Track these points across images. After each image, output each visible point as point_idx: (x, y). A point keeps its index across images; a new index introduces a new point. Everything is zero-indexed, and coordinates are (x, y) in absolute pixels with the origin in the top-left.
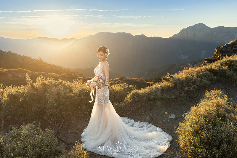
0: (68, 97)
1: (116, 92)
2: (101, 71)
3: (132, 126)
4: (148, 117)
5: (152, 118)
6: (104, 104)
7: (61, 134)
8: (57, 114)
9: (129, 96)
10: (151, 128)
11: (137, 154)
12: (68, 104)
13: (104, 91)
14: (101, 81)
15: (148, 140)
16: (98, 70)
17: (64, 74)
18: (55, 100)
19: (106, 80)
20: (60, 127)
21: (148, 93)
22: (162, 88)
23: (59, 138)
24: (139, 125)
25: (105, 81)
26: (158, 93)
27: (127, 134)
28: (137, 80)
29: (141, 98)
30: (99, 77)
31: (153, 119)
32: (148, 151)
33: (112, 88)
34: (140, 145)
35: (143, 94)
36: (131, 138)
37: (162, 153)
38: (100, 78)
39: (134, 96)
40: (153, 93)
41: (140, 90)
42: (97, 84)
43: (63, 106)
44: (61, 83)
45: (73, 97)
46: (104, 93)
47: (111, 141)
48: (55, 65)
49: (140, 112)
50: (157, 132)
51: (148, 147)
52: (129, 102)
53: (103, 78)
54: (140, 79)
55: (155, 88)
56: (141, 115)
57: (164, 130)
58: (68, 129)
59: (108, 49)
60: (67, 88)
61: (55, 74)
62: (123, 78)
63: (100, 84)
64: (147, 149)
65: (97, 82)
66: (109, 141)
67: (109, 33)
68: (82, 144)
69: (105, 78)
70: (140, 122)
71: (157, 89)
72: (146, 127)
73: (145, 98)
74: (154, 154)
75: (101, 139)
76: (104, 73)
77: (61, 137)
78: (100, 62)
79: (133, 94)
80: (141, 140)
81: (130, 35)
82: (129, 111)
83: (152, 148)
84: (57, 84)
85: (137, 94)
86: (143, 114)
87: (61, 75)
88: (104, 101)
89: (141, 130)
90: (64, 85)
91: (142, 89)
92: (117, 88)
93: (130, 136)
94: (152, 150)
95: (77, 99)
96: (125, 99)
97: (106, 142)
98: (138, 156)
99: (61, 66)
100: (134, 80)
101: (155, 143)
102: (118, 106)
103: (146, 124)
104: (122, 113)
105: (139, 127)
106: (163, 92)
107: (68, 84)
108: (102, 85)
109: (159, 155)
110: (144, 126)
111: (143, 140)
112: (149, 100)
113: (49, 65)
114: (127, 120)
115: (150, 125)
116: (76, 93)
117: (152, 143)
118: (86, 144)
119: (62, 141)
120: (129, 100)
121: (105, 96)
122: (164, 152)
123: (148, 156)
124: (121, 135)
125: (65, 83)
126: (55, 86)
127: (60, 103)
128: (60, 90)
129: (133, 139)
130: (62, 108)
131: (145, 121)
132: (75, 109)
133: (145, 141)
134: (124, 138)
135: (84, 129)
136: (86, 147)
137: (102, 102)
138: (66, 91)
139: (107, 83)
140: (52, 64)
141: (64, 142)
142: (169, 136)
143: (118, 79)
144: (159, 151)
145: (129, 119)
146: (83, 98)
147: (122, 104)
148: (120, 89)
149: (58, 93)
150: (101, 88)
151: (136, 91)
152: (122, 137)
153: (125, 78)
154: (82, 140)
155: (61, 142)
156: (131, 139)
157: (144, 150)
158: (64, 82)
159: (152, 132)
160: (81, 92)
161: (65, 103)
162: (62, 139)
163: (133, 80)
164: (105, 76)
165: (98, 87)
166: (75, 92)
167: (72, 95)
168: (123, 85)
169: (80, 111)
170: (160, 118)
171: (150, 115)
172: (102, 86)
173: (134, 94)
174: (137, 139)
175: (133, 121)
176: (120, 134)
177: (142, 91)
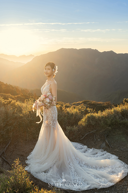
0: (16, 117)
1: (71, 115)
2: (48, 90)
3: (85, 152)
4: (104, 144)
5: (108, 145)
6: (52, 126)
7: (6, 155)
8: (3, 134)
9: (83, 120)
10: (105, 155)
11: (85, 183)
12: (16, 125)
13: (52, 111)
14: (48, 100)
15: (100, 168)
16: (45, 89)
17: (20, 96)
18: (3, 120)
19: (54, 99)
20: (6, 148)
21: (106, 117)
22: (122, 112)
23: (3, 159)
24: (93, 152)
25: (52, 100)
26: (117, 117)
27: (77, 160)
28: (103, 104)
29: (97, 122)
30: (45, 96)
31: (109, 147)
32: (98, 180)
33: (66, 110)
34: (90, 172)
35: (99, 117)
36: (81, 164)
37: (115, 183)
38: (47, 97)
39: (89, 120)
40: (111, 117)
41: (97, 113)
42: (43, 104)
43: (10, 126)
44: (10, 102)
45: (22, 117)
46: (52, 114)
47: (58, 167)
48: (11, 85)
49: (95, 138)
50: (112, 159)
51: (99, 176)
52: (83, 126)
53: (50, 97)
54: (106, 103)
55: (114, 111)
56: (96, 142)
57: (120, 158)
58: (14, 151)
59: (57, 67)
60: (16, 108)
61: (10, 95)
62: (87, 101)
63: (47, 103)
64: (97, 177)
65: (43, 102)
66: (55, 166)
67: (72, 49)
68: (27, 167)
69: (52, 97)
70: (93, 149)
71: (116, 112)
72: (100, 154)
73: (102, 122)
74: (104, 184)
75: (46, 164)
76: (51, 92)
77: (6, 159)
78: (47, 80)
79: (88, 117)
80: (92, 167)
81: (96, 51)
82: (83, 136)
83: (103, 177)
84: (5, 103)
85: (93, 118)
86: (99, 140)
87: (16, 96)
88: (52, 123)
89: (94, 156)
90: (13, 105)
91: (99, 112)
92: (73, 110)
93: (80, 162)
94: (103, 180)
95: (26, 120)
96: (80, 123)
97: (51, 168)
98: (86, 185)
99: (17, 87)
100: (100, 104)
101: (107, 172)
102: (71, 130)
103: (100, 151)
104: (75, 138)
105: (93, 153)
106: (123, 116)
107: (18, 103)
108: (49, 105)
109: (110, 186)
110: (98, 153)
111: (94, 167)
112: (107, 124)
113: (4, 85)
114: (79, 145)
115: (105, 152)
116: (26, 113)
117: (104, 172)
118: (30, 167)
119: (7, 162)
120: (84, 124)
121: (53, 117)
122: (117, 183)
123: (98, 185)
124: (70, 160)
125: (14, 103)
126: (4, 105)
127: (8, 124)
128: (8, 109)
129: (82, 165)
130: (9, 129)
131: (99, 148)
132: (23, 131)
133: (96, 169)
134: (72, 163)
135: (31, 152)
136: (30, 170)
137: (50, 124)
138: (15, 111)
139: (55, 102)
140: (8, 84)
141: (8, 163)
142: (125, 165)
143: (81, 102)
144: (111, 181)
145: (81, 145)
146: (33, 119)
147: (75, 128)
148: (76, 112)
149: (6, 113)
150: (48, 109)
151: (92, 114)
152: (70, 162)
153: (89, 102)
154: (27, 162)
155: (5, 163)
156: (81, 166)
157: (93, 178)
158: (13, 101)
159: (106, 159)
160: (30, 113)
161: (13, 124)
162: (6, 160)
163: (98, 104)
164: (53, 95)
165: (45, 107)
166: (24, 112)
167: (21, 115)
168: (80, 108)
169: (29, 134)
170: (117, 146)
171: (106, 142)
172: (50, 107)
173: (90, 118)
174: (87, 165)
175: (86, 147)
176: (68, 158)
177: (99, 114)
